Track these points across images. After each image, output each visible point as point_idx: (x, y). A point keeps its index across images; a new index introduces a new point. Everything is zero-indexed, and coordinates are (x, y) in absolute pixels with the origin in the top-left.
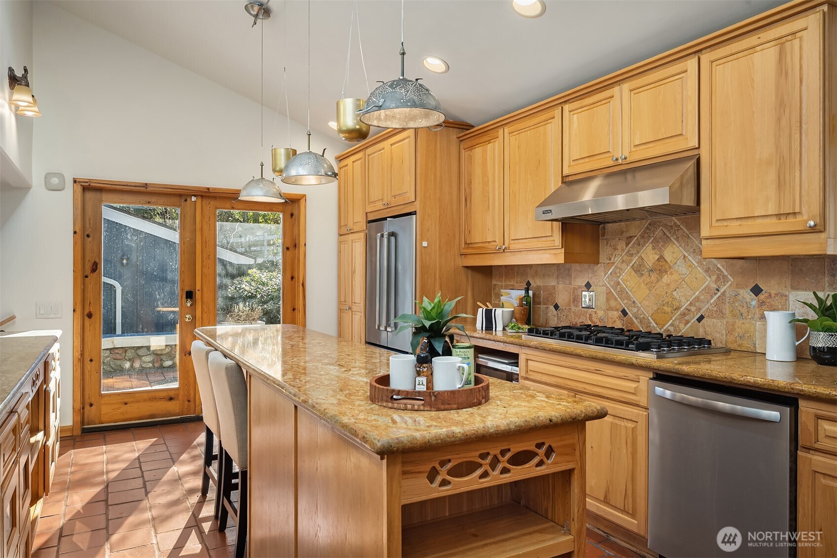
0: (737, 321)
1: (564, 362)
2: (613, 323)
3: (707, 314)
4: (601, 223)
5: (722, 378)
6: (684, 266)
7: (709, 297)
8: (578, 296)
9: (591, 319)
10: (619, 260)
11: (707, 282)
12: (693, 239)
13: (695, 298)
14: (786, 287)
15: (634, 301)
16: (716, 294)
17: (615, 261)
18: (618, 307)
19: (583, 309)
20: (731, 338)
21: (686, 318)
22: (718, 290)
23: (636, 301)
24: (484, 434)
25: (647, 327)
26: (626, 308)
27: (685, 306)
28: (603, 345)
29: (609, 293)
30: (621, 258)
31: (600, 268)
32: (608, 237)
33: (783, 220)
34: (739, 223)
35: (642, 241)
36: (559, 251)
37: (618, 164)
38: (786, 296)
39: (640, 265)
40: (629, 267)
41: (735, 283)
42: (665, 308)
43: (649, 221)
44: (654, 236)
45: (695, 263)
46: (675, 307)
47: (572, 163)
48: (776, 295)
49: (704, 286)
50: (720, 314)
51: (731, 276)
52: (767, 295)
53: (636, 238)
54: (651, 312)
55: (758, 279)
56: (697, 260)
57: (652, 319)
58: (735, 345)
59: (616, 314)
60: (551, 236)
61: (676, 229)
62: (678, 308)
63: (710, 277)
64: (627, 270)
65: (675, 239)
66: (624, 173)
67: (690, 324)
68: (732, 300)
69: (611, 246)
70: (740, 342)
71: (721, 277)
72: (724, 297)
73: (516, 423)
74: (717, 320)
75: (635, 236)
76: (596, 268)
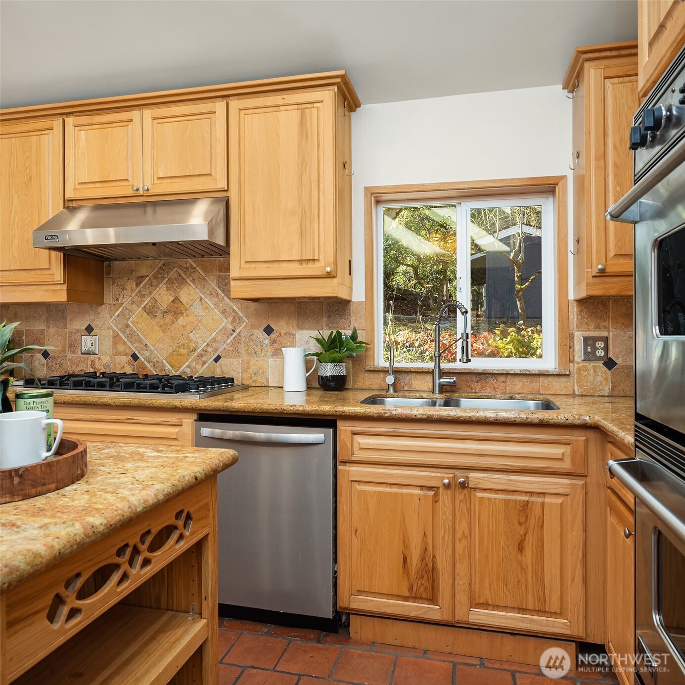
0: (252, 359)
1: (83, 415)
2: (122, 368)
3: (224, 354)
4: (107, 259)
5: (272, 410)
6: (200, 308)
7: (225, 338)
8: (76, 341)
9: (93, 366)
10: (128, 300)
11: (224, 323)
12: (210, 281)
13: (212, 339)
14: (293, 327)
15: (146, 344)
16: (232, 334)
17: (123, 302)
18: (127, 351)
19: (83, 355)
20: (246, 375)
21: (203, 359)
22: (234, 331)
23: (148, 344)
24: (131, 517)
25: (161, 370)
26: (136, 352)
27: (202, 347)
28: (134, 390)
29: (116, 337)
30: (130, 298)
31: (104, 311)
32: (114, 276)
33: (304, 265)
34: (266, 265)
35: (155, 282)
36: (59, 287)
37: (138, 194)
38: (293, 335)
39: (153, 307)
40: (140, 308)
41: (250, 324)
42: (181, 350)
43: (163, 261)
44: (169, 277)
45: (211, 305)
46: (191, 349)
47: (78, 187)
48: (286, 334)
49: (220, 327)
50: (236, 352)
51: (246, 317)
52: (277, 334)
53: (148, 278)
54: (165, 355)
55: (270, 319)
56: (213, 302)
57: (167, 362)
58: (250, 381)
59: (125, 359)
60: (49, 269)
61: (192, 271)
62: (195, 350)
63: (226, 318)
64: (137, 312)
65: (191, 281)
66: (144, 205)
67: (207, 364)
68: (247, 340)
69: (118, 285)
70: (254, 378)
71: (237, 319)
72: (240, 338)
73: (163, 491)
74: (234, 360)
75: (147, 276)
76: (99, 309)
